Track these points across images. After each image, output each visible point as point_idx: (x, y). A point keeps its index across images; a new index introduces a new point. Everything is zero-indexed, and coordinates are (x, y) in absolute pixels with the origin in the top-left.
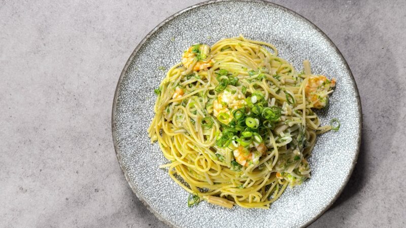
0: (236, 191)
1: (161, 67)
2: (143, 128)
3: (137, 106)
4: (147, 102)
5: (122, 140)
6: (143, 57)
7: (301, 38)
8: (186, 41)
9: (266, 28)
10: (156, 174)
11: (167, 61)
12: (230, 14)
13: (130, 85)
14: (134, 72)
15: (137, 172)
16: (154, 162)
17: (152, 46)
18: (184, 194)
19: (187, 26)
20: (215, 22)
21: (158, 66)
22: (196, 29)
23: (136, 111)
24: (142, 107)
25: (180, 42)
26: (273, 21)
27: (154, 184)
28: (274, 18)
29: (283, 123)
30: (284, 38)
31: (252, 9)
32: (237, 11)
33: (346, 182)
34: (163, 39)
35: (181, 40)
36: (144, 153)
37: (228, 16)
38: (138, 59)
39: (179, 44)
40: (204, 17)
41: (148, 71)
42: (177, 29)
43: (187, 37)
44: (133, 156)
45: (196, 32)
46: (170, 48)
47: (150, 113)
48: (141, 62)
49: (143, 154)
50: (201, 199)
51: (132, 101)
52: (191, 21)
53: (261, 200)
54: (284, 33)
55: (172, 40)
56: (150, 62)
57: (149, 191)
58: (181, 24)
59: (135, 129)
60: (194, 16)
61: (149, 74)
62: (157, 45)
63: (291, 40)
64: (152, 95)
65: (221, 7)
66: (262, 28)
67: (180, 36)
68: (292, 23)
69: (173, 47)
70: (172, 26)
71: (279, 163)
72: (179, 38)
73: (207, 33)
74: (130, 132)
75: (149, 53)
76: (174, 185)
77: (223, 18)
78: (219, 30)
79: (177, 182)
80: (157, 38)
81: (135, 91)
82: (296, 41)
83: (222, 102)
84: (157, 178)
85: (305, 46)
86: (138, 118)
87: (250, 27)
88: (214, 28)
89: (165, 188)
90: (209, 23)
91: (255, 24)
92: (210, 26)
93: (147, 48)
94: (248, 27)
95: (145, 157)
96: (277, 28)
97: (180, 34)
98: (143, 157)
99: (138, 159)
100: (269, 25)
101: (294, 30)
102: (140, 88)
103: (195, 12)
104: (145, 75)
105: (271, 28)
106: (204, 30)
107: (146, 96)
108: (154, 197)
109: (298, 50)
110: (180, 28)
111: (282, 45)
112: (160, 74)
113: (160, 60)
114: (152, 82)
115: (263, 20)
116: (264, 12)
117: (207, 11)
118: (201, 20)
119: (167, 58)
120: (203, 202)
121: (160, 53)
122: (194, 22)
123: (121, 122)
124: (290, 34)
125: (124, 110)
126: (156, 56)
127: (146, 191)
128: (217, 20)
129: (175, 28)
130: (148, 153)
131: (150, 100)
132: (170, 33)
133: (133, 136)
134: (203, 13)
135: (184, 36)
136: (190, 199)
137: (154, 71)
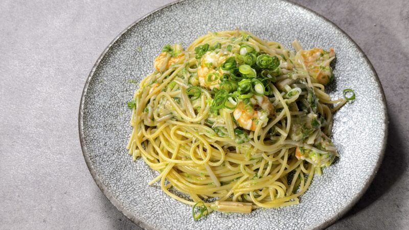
0: (251, 184)
1: (132, 80)
2: (121, 145)
3: (110, 122)
4: (121, 117)
5: (96, 156)
6: (107, 69)
7: (282, 21)
8: (155, 50)
9: (241, 21)
10: (146, 192)
11: (136, 73)
12: (198, 13)
13: (97, 99)
14: (100, 85)
15: (120, 190)
16: (141, 180)
17: (116, 57)
18: (185, 209)
19: (153, 33)
20: (183, 25)
21: (127, 79)
22: (163, 36)
23: (109, 127)
24: (115, 123)
25: (148, 51)
26: (247, 11)
27: (145, 202)
28: (247, 8)
29: (285, 76)
30: (264, 27)
31: (221, 4)
32: (205, 9)
33: (384, 145)
34: (129, 49)
35: (149, 50)
36: (126, 171)
37: (197, 17)
38: (103, 71)
39: (148, 54)
40: (170, 22)
41: (117, 85)
42: (142, 38)
43: (156, 45)
44: (113, 173)
45: (165, 39)
46: (138, 59)
47: (126, 129)
48: (106, 74)
49: (124, 172)
50: (209, 211)
51: (102, 116)
52: (157, 27)
53: (285, 195)
54: (262, 21)
55: (138, 50)
56: (117, 74)
57: (139, 209)
58: (145, 31)
59: (111, 146)
60: (159, 22)
61: (118, 87)
62: (122, 55)
63: (272, 27)
64: (125, 110)
65: (187, 6)
66: (236, 22)
67: (147, 45)
68: (268, 8)
69: (141, 57)
70: (136, 34)
71: (294, 129)
72: (146, 48)
73: (177, 39)
74: (104, 149)
75: (114, 64)
76: (172, 202)
77: (191, 20)
78: (190, 33)
79: (174, 197)
80: (121, 47)
81: (104, 106)
82: (278, 26)
83: (206, 65)
84: (148, 196)
85: (289, 28)
86: (113, 135)
87: (224, 24)
88: (184, 32)
89: (160, 205)
90: (177, 27)
91: (228, 19)
92: (178, 30)
93: (110, 59)
94: (221, 24)
95: (128, 175)
96: (253, 18)
97: (146, 42)
98: (126, 175)
99: (119, 177)
100: (243, 17)
101: (273, 15)
102: (110, 102)
103: (159, 16)
104: (114, 89)
105: (246, 20)
106: (174, 35)
107: (118, 112)
108: (147, 215)
109: (283, 35)
110: (145, 36)
111: (263, 34)
112: (131, 88)
113: (129, 72)
114: (123, 97)
115: (235, 13)
116: (235, 4)
117: (172, 14)
118: (167, 25)
119: (137, 70)
120: (213, 214)
121: (127, 64)
122: (160, 28)
123: (92, 138)
124: (269, 21)
125: (93, 125)
126: (123, 68)
127: (136, 209)
128: (185, 23)
129: (139, 36)
130: (131, 171)
131: (124, 116)
132: (135, 42)
133: (109, 153)
134: (168, 17)
135: (151, 44)
136: (194, 213)
137: (123, 85)
